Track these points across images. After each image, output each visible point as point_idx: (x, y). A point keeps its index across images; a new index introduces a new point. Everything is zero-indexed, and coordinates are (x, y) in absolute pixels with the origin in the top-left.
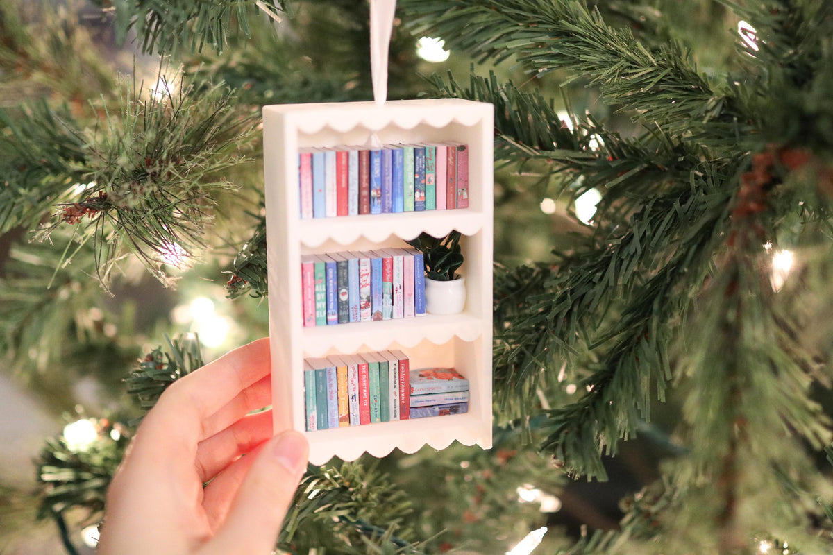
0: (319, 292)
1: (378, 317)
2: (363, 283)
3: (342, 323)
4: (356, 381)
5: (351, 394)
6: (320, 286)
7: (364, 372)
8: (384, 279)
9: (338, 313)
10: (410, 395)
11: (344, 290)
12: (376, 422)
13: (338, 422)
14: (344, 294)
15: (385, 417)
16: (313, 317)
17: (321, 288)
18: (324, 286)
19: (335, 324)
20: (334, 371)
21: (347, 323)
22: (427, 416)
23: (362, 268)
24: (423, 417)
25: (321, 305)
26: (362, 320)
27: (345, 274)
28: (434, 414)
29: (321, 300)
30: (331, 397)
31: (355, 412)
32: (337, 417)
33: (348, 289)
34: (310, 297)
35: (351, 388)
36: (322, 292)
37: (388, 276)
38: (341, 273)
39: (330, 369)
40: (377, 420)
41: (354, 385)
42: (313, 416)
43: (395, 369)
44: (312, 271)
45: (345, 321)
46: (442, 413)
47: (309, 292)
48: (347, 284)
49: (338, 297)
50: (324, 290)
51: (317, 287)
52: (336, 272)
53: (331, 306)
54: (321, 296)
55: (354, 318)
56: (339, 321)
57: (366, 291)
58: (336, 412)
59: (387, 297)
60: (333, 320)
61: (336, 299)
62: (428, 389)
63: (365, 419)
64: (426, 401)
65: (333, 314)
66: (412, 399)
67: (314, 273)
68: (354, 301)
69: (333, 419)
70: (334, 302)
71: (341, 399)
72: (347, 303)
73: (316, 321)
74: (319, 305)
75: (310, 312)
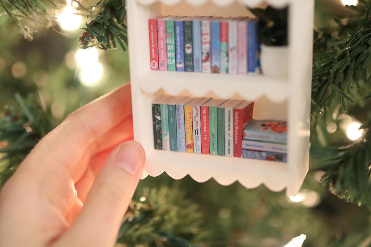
0: (169, 44)
1: (215, 70)
2: (204, 41)
3: (187, 71)
4: (198, 119)
5: (195, 128)
6: (170, 39)
7: (205, 113)
8: (221, 40)
9: (185, 63)
10: (243, 139)
11: (188, 45)
12: (213, 154)
13: (185, 148)
14: (188, 48)
15: (221, 152)
16: (165, 63)
17: (171, 41)
18: (173, 40)
19: (182, 71)
20: (182, 108)
21: (191, 71)
22: (255, 158)
23: (203, 28)
24: (253, 158)
25: (171, 54)
26: (204, 71)
27: (189, 31)
28: (262, 158)
29: (170, 51)
30: (180, 128)
31: (198, 143)
32: (183, 144)
33: (192, 45)
34: (162, 47)
35: (194, 124)
36: (172, 44)
37: (224, 38)
38: (186, 31)
39: (179, 106)
40: (214, 153)
41: (197, 122)
42: (166, 140)
43: (229, 115)
44: (164, 26)
45: (189, 70)
46: (268, 159)
47: (161, 43)
48: (191, 40)
49: (184, 51)
50: (173, 42)
51: (168, 39)
52: (182, 30)
53: (179, 56)
54: (171, 48)
55: (196, 69)
56: (186, 69)
57: (206, 47)
58: (183, 140)
59: (224, 54)
60: (180, 68)
61: (182, 52)
62: (259, 137)
63: (205, 150)
64: (256, 146)
65: (180, 63)
66: (244, 142)
67: (166, 28)
68: (197, 55)
69: (181, 145)
70: (180, 53)
71: (187, 131)
72: (192, 55)
73: (168, 68)
74: (169, 54)
75: (163, 59)
